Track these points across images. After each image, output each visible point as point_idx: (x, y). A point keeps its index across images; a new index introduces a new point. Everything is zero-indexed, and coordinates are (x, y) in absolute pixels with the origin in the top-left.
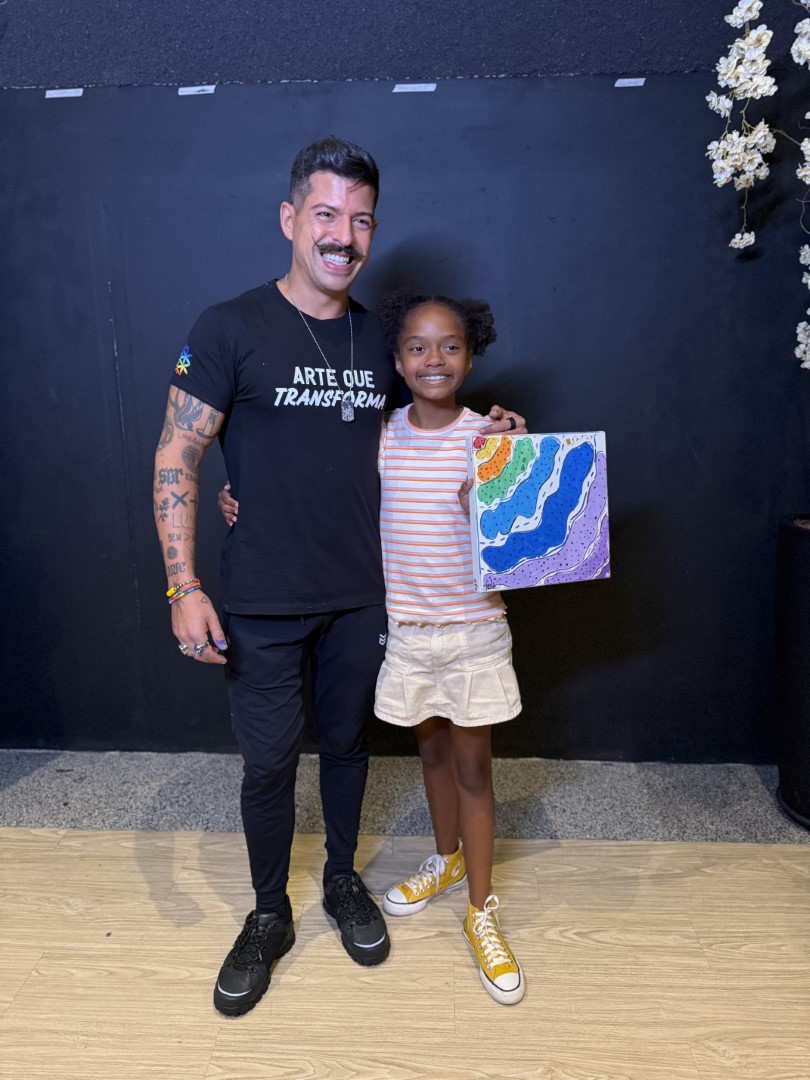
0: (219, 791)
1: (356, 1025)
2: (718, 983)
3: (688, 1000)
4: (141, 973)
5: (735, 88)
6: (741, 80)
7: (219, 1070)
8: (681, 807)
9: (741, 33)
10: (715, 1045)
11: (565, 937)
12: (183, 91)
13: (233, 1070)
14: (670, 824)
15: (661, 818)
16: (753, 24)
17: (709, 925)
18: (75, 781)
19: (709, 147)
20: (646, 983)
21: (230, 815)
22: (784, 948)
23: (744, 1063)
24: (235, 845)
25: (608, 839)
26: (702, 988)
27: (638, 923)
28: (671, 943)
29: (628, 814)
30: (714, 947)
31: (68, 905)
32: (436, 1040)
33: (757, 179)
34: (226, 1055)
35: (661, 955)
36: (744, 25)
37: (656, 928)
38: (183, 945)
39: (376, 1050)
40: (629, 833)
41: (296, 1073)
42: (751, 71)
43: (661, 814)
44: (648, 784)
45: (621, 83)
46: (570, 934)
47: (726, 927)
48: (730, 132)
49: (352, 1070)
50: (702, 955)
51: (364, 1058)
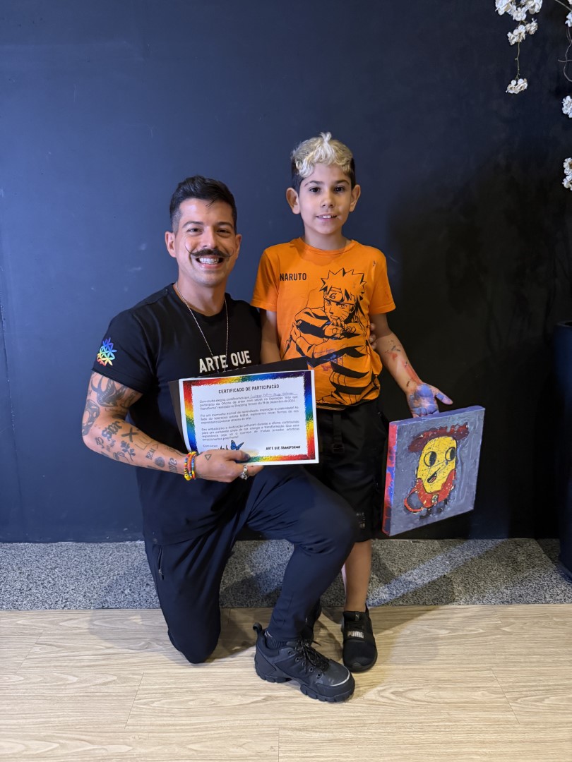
8: (479, 575)
14: (471, 590)
27: (449, 680)
28: (480, 699)
33: (527, 33)
35: (473, 711)
37: (465, 685)
47: (528, 681)
50: (508, 710)
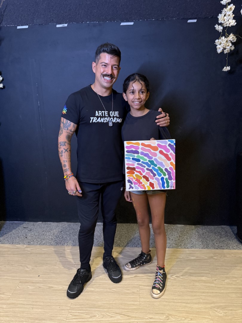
0: (71, 234)
1: (111, 303)
2: (218, 291)
3: (209, 296)
4: (48, 287)
5: (224, 23)
6: (225, 21)
7: (71, 316)
8: (207, 239)
9: (225, 6)
10: (216, 310)
11: (173, 277)
12: (58, 26)
13: (75, 316)
14: (204, 244)
15: (202, 242)
16: (229, 4)
17: (215, 274)
18: (29, 231)
19: (216, 41)
20: (196, 291)
21: (74, 241)
22: (237, 281)
23: (225, 315)
24: (75, 250)
25: (186, 248)
26: (213, 293)
27: (194, 273)
28: (204, 279)
29: (192, 241)
30: (217, 280)
31: (27, 267)
32: (134, 307)
33: (231, 50)
34: (73, 311)
35: (201, 283)
36: (226, 4)
37: (199, 275)
38: (61, 279)
39: (117, 310)
40: (192, 247)
41: (93, 317)
42: (228, 18)
43: (201, 241)
44: (198, 232)
45: (189, 21)
46: (174, 277)
47: (220, 275)
48: (222, 37)
49: (110, 316)
50: (213, 283)
51: (113, 312)
